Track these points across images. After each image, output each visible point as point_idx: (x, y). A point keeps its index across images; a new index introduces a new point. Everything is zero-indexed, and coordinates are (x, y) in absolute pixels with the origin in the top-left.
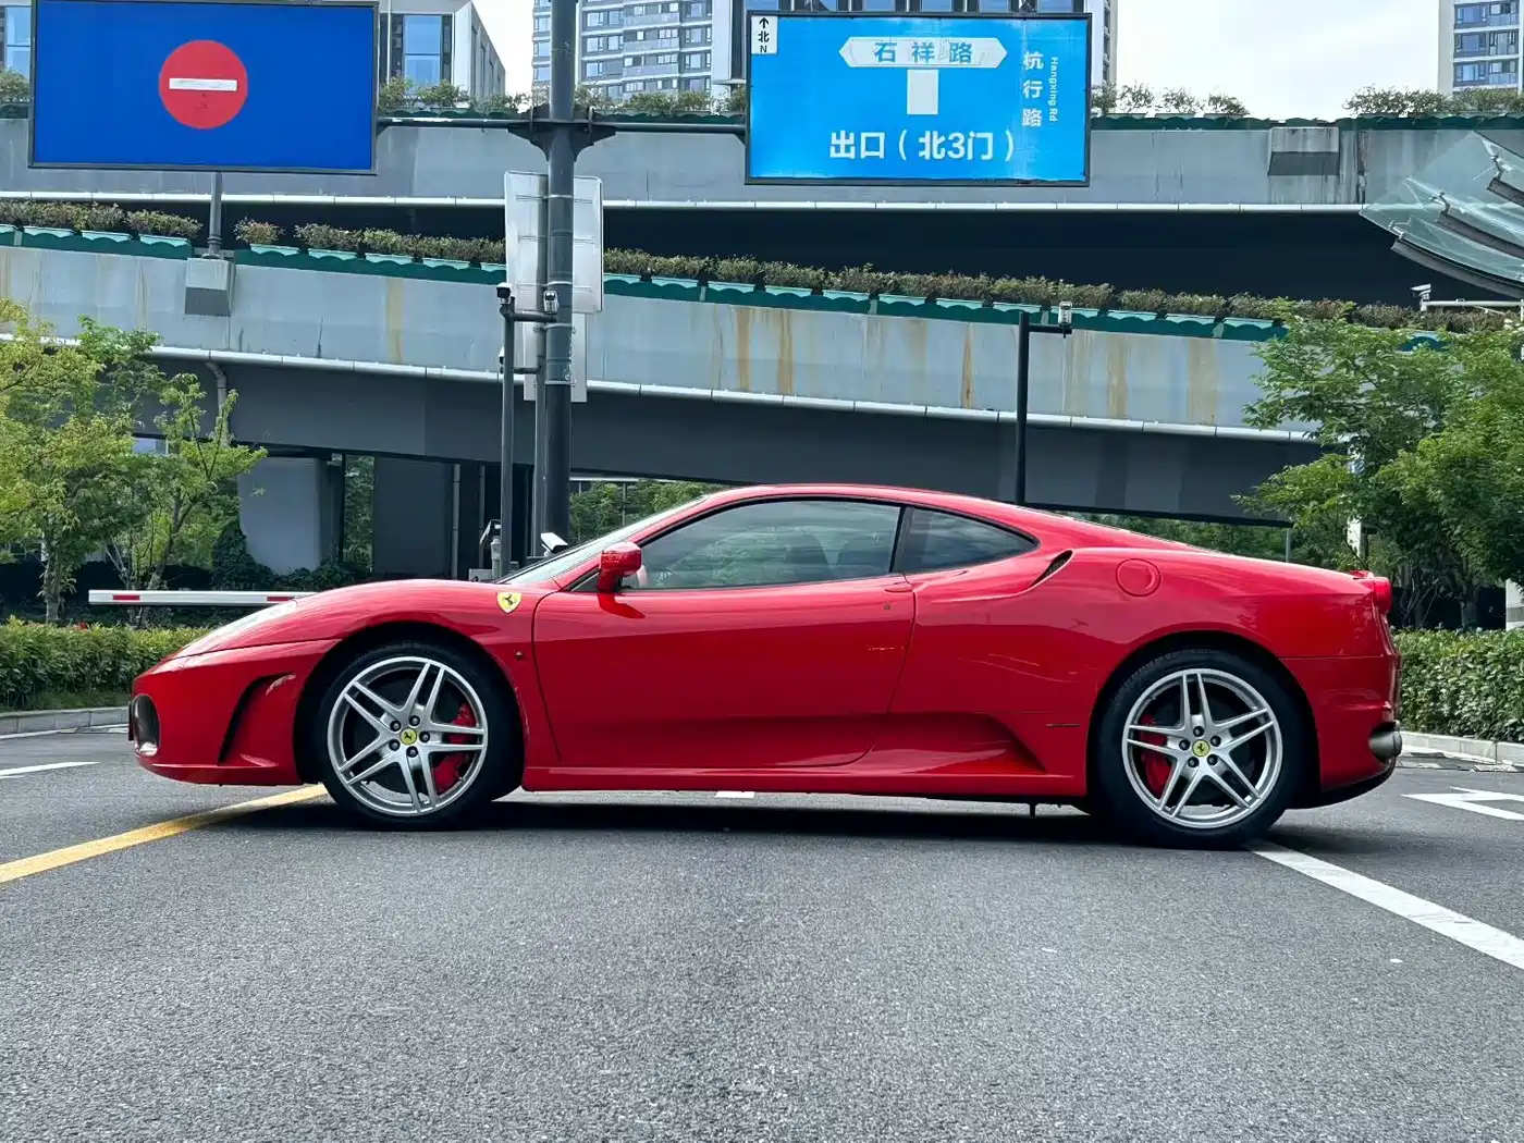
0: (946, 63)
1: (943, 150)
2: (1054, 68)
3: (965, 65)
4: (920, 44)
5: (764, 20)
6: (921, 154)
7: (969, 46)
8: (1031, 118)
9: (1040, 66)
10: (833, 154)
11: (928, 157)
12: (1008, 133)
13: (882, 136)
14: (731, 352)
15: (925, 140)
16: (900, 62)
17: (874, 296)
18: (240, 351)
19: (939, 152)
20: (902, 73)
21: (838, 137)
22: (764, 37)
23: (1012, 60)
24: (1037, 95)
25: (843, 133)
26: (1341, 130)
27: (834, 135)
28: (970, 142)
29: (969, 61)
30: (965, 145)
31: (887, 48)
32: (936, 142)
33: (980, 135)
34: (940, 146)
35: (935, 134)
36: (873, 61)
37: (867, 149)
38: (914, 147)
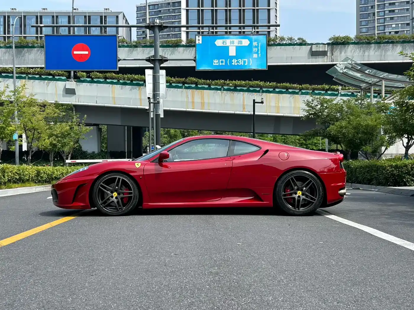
0: (237, 45)
1: (237, 63)
2: (259, 45)
3: (241, 45)
4: (232, 41)
5: (199, 36)
6: (232, 64)
7: (242, 41)
8: (255, 56)
9: (257, 45)
10: (214, 64)
11: (234, 64)
12: (250, 59)
13: (224, 60)
14: (190, 100)
15: (233, 61)
16: (227, 45)
17: (222, 87)
18: (79, 102)
19: (236, 64)
20: (228, 47)
21: (215, 61)
22: (199, 40)
23: (251, 44)
24: (256, 51)
25: (216, 60)
26: (328, 45)
27: (214, 60)
28: (243, 61)
29: (242, 44)
30: (242, 62)
31: (225, 42)
32: (236, 61)
33: (245, 60)
34: (236, 62)
35: (235, 59)
36: (222, 45)
37: (221, 63)
38: (231, 62)
